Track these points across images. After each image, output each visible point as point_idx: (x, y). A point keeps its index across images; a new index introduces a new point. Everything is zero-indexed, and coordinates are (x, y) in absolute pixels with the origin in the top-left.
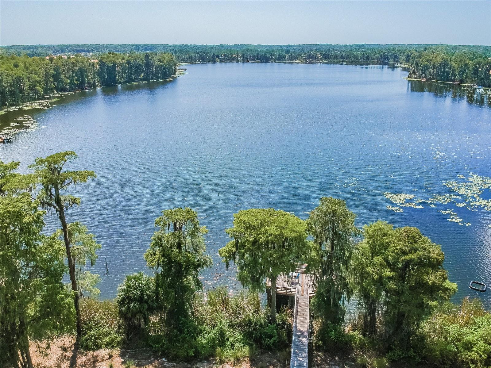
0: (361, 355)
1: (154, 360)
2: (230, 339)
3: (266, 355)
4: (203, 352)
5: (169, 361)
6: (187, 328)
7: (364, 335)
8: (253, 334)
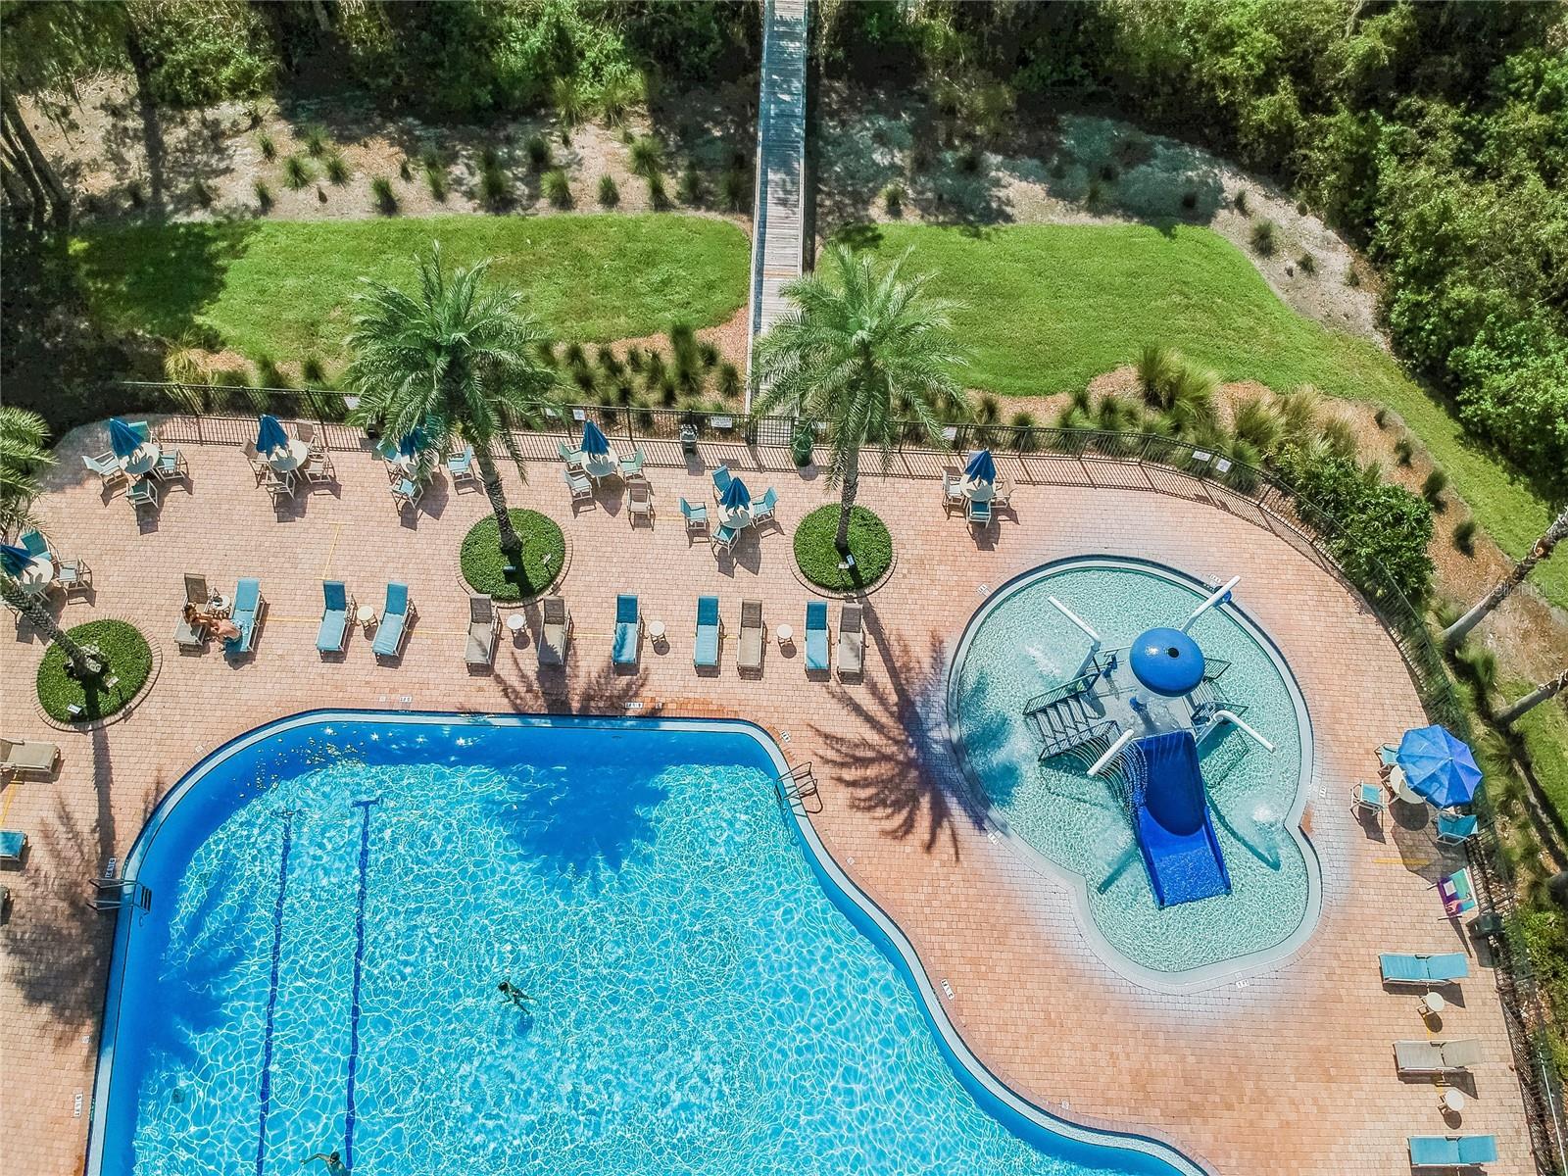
0: (946, 83)
1: (384, 123)
2: (587, 54)
3: (693, 94)
4: (517, 93)
5: (427, 122)
6: (457, 23)
7: (959, 27)
8: (651, 35)
